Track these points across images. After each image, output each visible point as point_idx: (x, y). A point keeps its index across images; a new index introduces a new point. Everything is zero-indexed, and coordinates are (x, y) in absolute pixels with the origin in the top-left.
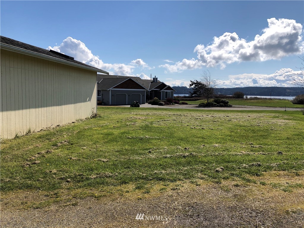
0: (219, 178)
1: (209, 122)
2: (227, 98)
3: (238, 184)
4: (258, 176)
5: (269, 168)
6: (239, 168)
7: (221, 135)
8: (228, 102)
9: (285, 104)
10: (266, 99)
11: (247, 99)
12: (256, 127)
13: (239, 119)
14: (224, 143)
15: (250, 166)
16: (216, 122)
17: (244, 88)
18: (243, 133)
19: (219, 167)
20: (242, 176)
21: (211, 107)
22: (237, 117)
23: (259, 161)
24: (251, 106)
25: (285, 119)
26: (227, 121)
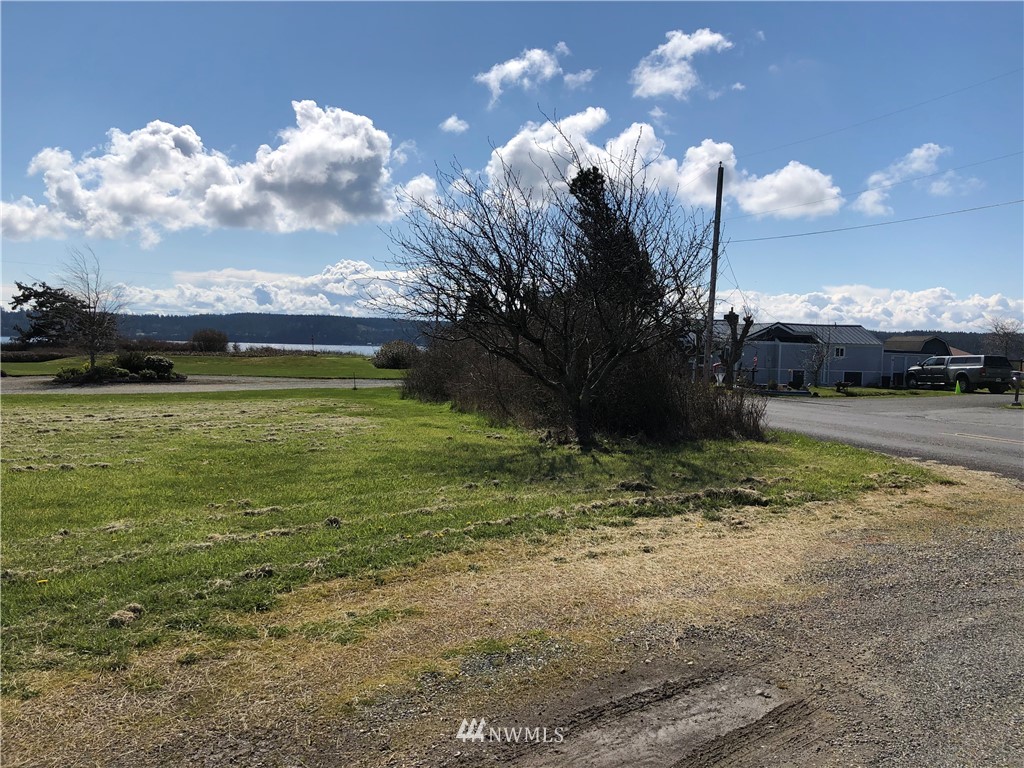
0: (119, 649)
1: (92, 439)
2: (167, 349)
3: (192, 655)
4: (262, 611)
5: (301, 577)
6: (200, 596)
7: (137, 484)
8: (171, 366)
9: (351, 369)
10: (299, 352)
11: (237, 353)
12: (262, 446)
13: (208, 423)
14: (147, 514)
15: (237, 582)
16: (120, 440)
17: (227, 315)
18: (221, 471)
19: (123, 605)
20: (211, 623)
21: (106, 384)
22: (202, 416)
23: (269, 560)
24: (250, 379)
25: (351, 415)
26: (165, 431)
